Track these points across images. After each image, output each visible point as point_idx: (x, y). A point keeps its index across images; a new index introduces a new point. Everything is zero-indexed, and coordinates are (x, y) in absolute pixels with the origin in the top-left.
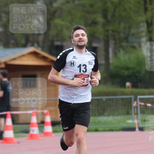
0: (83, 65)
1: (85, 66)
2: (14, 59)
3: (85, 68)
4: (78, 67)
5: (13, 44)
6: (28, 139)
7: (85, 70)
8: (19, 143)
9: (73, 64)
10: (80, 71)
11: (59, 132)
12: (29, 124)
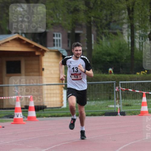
0: (76, 68)
1: (76, 69)
3: (77, 70)
4: (72, 69)
6: (12, 123)
7: (77, 71)
8: (3, 127)
9: (70, 66)
10: (74, 72)
11: (43, 117)
12: (14, 109)
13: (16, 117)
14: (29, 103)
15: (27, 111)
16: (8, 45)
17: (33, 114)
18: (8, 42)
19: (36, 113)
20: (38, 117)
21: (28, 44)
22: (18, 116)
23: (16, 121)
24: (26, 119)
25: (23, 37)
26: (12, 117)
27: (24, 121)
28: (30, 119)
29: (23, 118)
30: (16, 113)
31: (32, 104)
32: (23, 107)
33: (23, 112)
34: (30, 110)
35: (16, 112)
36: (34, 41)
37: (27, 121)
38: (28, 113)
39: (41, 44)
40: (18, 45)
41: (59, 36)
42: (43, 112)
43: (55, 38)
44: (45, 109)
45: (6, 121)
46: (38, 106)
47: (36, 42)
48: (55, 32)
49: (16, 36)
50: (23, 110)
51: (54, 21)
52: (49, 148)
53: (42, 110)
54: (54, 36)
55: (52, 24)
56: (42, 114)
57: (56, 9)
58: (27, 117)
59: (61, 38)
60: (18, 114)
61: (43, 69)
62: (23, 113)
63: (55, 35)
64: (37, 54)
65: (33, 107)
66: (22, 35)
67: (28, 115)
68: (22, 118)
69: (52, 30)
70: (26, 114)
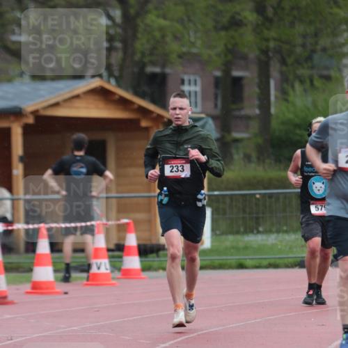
2: (56, 105)
6: (86, 285)
8: (66, 293)
11: (156, 269)
13: (94, 270)
14: (124, 239)
15: (121, 257)
16: (77, 103)
17: (133, 262)
18: (77, 97)
19: (141, 261)
20: (144, 269)
21: (123, 103)
22: (99, 268)
23: (94, 280)
24: (118, 274)
25: (111, 86)
27: (114, 279)
28: (127, 274)
29: (112, 272)
30: (94, 262)
31: (132, 240)
32: (112, 246)
33: (110, 257)
34: (129, 254)
36: (136, 94)
37: (118, 278)
38: (121, 262)
39: (154, 102)
40: (101, 104)
41: (196, 84)
42: (158, 259)
43: (186, 88)
44: (161, 253)
46: (145, 245)
47: (142, 95)
48: (185, 73)
49: (96, 83)
50: (111, 253)
51: (184, 50)
52: (172, 342)
53: (154, 255)
54: (183, 82)
55: (180, 56)
56: (155, 264)
57: (190, 20)
58: (120, 269)
59: (198, 89)
60: (101, 263)
62: (110, 262)
63: (186, 82)
64: (144, 124)
65: (133, 247)
66: (109, 82)
67: (122, 265)
68: (108, 271)
69: (180, 68)
70: (118, 264)
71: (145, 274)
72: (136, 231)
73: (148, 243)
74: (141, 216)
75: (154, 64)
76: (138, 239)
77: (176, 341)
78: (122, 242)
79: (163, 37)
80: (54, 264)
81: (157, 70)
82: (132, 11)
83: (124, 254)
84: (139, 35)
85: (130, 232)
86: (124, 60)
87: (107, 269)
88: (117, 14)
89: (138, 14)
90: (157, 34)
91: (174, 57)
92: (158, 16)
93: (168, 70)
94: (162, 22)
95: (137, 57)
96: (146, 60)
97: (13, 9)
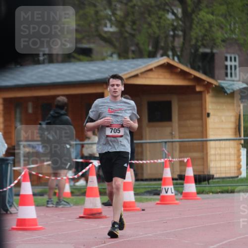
2: (136, 76)
5: (133, 52)
6: (158, 204)
8: (143, 210)
11: (207, 193)
12: (160, 179)
13: (163, 193)
14: (185, 171)
15: (183, 184)
16: (151, 75)
17: (191, 187)
18: (151, 70)
19: (196, 187)
20: (199, 193)
21: (184, 74)
22: (167, 192)
23: (164, 201)
24: (180, 196)
25: (175, 63)
26: (157, 193)
27: (177, 199)
28: (187, 196)
29: (175, 195)
30: (163, 187)
31: (190, 172)
32: (176, 177)
33: (174, 184)
34: (187, 182)
35: (164, 184)
36: (193, 68)
37: (181, 199)
38: (183, 187)
39: (205, 73)
40: (167, 75)
41: (235, 60)
42: (208, 185)
43: (228, 63)
44: (211, 181)
45: (147, 200)
46: (199, 176)
47: (198, 70)
48: (228, 53)
49: (163, 60)
50: (175, 182)
51: (226, 36)
53: (207, 182)
54: (226, 59)
55: (223, 41)
56: (207, 189)
57: (230, 15)
58: (182, 193)
59: (237, 63)
60: (168, 189)
61: (208, 115)
62: (174, 187)
63: (229, 59)
64: (198, 89)
65: (191, 177)
66: (173, 59)
67: (183, 190)
68: (174, 194)
69: (223, 49)
70: (180, 189)
71: (199, 196)
72: (193, 165)
73: (202, 173)
74: (196, 155)
75: (204, 46)
76: (194, 171)
77: (221, 244)
78: (183, 174)
79: (211, 27)
80: (135, 189)
81: (208, 50)
82: (189, 9)
83: (184, 182)
84: (194, 26)
85: (189, 166)
86: (184, 44)
87: (172, 193)
88: (179, 11)
89: (193, 11)
90: (207, 25)
91: (218, 41)
92: (208, 13)
93: (215, 51)
94: (211, 17)
95: (193, 42)
96: (199, 44)
97: (105, 9)
